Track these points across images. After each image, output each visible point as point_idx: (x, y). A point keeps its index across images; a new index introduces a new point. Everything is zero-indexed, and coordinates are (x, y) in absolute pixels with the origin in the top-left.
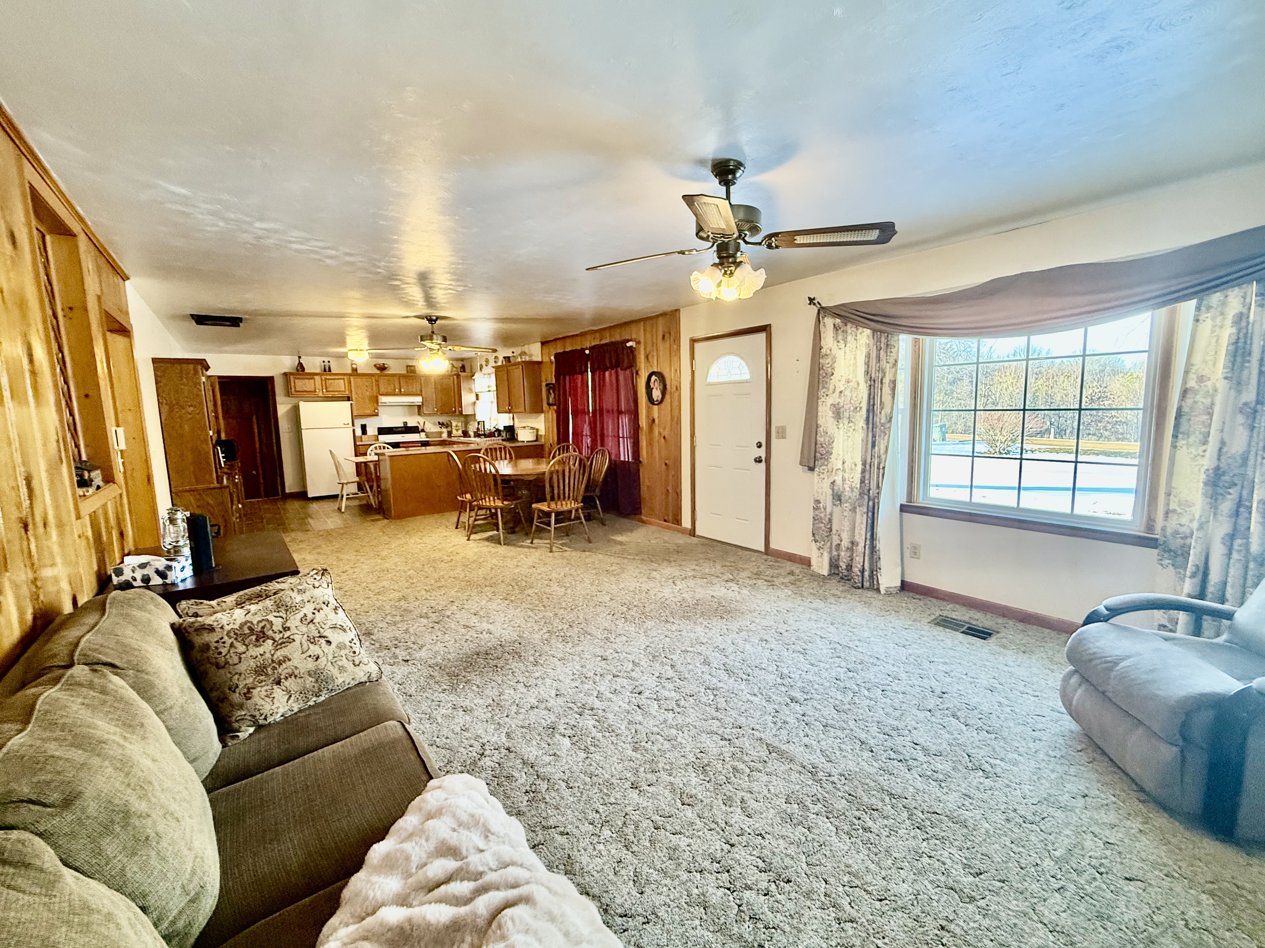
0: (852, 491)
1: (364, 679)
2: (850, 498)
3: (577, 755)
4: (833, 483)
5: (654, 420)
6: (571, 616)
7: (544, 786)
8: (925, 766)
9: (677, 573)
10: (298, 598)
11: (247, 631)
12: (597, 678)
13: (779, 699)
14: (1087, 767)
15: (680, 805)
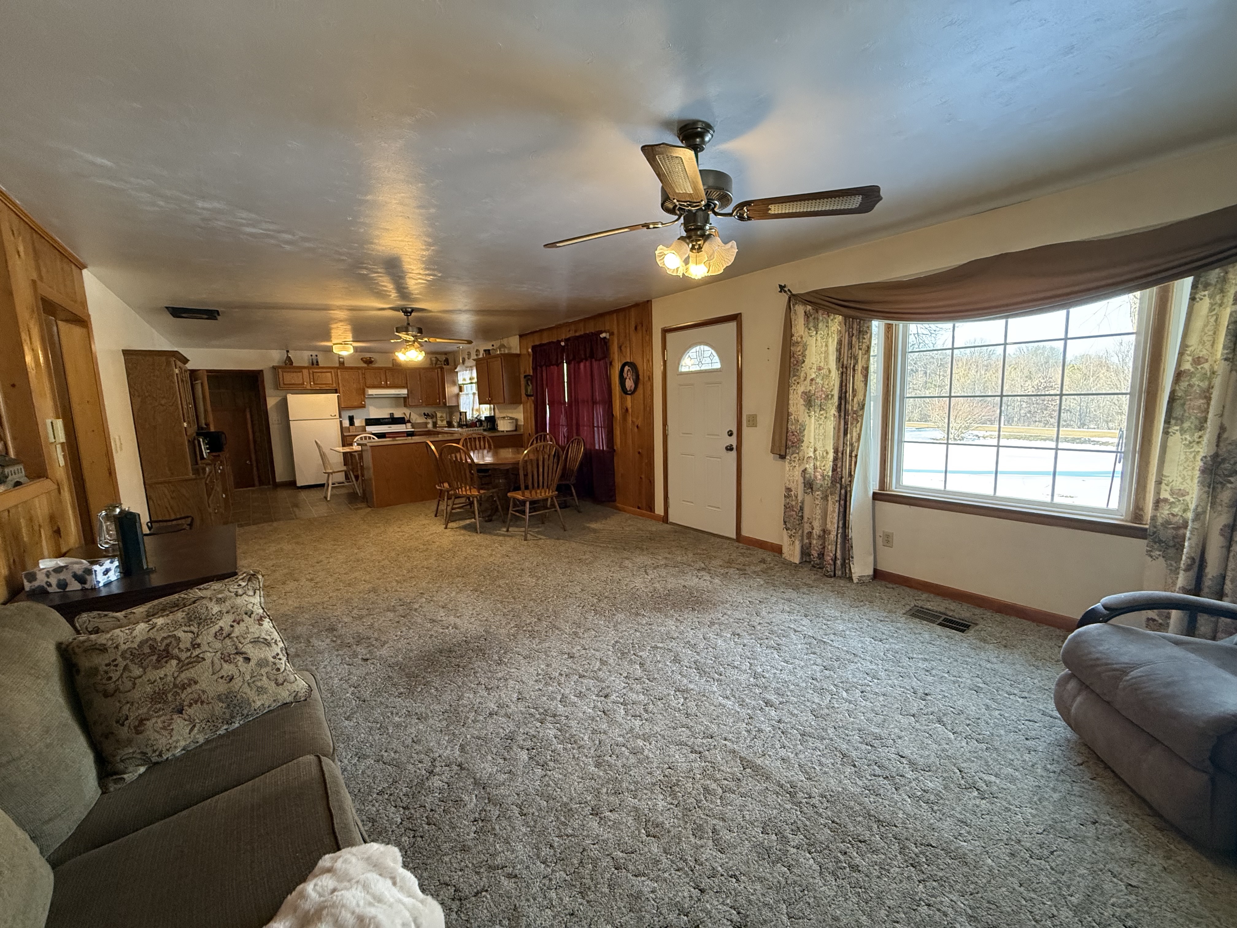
0: (824, 479)
1: (291, 699)
2: (821, 486)
3: (534, 773)
4: (805, 471)
5: (627, 410)
6: (539, 610)
7: (495, 812)
8: (914, 784)
9: (650, 562)
10: (216, 609)
11: (147, 650)
12: (563, 679)
13: (753, 702)
14: (1092, 784)
15: (645, 837)
